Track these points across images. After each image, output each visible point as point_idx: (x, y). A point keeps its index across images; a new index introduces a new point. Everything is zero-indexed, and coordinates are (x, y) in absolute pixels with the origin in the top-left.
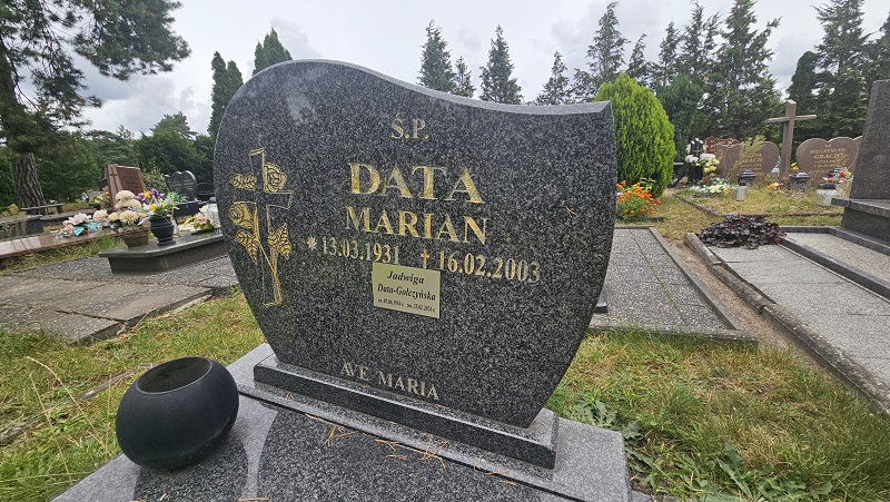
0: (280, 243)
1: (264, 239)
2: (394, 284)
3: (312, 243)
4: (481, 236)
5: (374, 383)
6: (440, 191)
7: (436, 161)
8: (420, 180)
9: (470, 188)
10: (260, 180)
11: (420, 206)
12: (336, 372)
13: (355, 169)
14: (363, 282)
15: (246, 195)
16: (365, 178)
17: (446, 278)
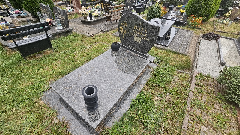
0: (125, 32)
1: (123, 31)
2: (136, 39)
3: (129, 33)
4: (146, 36)
5: (132, 48)
6: (143, 31)
7: (143, 28)
8: (141, 29)
9: (146, 31)
10: (124, 25)
11: (141, 31)
12: (128, 46)
13: (135, 26)
14: (133, 38)
15: (122, 26)
16: (136, 27)
17: (142, 39)
